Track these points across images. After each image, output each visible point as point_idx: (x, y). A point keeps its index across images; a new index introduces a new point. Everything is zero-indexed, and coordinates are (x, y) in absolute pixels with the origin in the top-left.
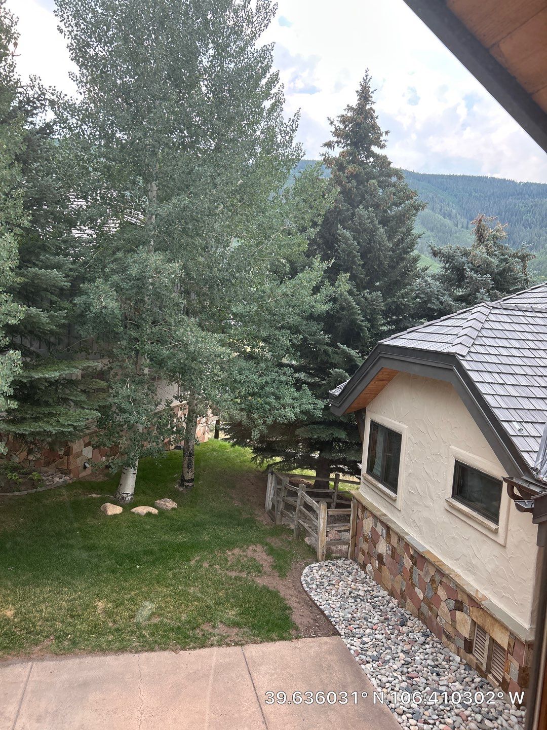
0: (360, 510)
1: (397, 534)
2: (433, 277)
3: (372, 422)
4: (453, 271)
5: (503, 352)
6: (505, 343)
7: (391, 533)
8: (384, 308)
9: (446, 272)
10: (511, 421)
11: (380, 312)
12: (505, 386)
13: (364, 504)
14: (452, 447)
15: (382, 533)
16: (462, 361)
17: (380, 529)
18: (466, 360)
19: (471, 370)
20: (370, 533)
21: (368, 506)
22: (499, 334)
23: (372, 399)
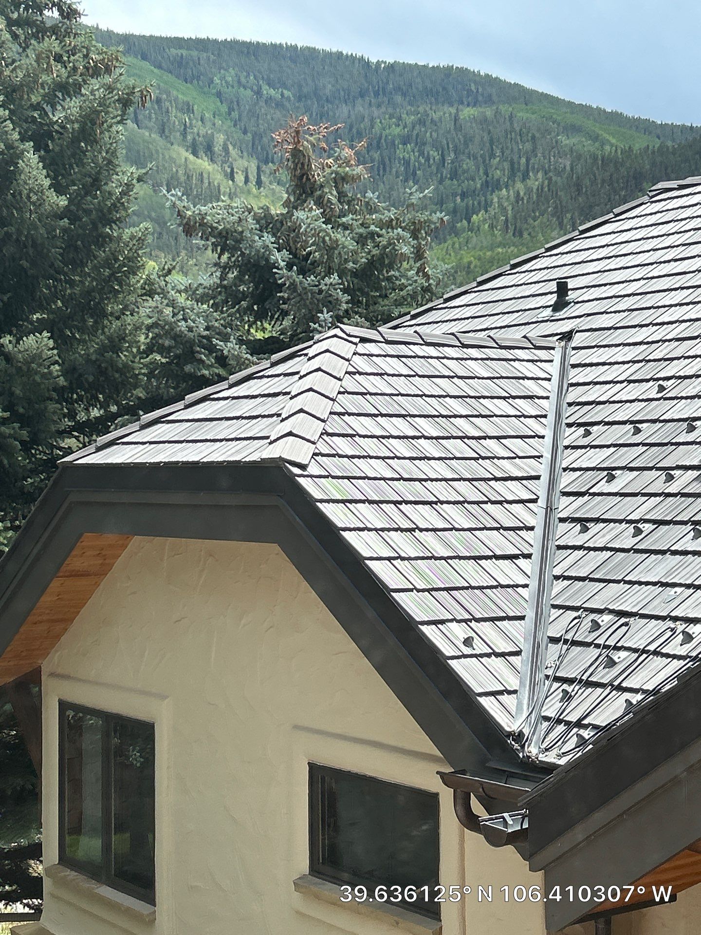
2: (191, 292)
3: (63, 706)
4: (242, 274)
5: (401, 448)
6: (402, 427)
8: (62, 381)
9: (222, 278)
10: (442, 622)
11: (54, 395)
12: (417, 533)
16: (301, 480)
18: (311, 476)
19: (328, 501)
22: (384, 405)
23: (58, 637)
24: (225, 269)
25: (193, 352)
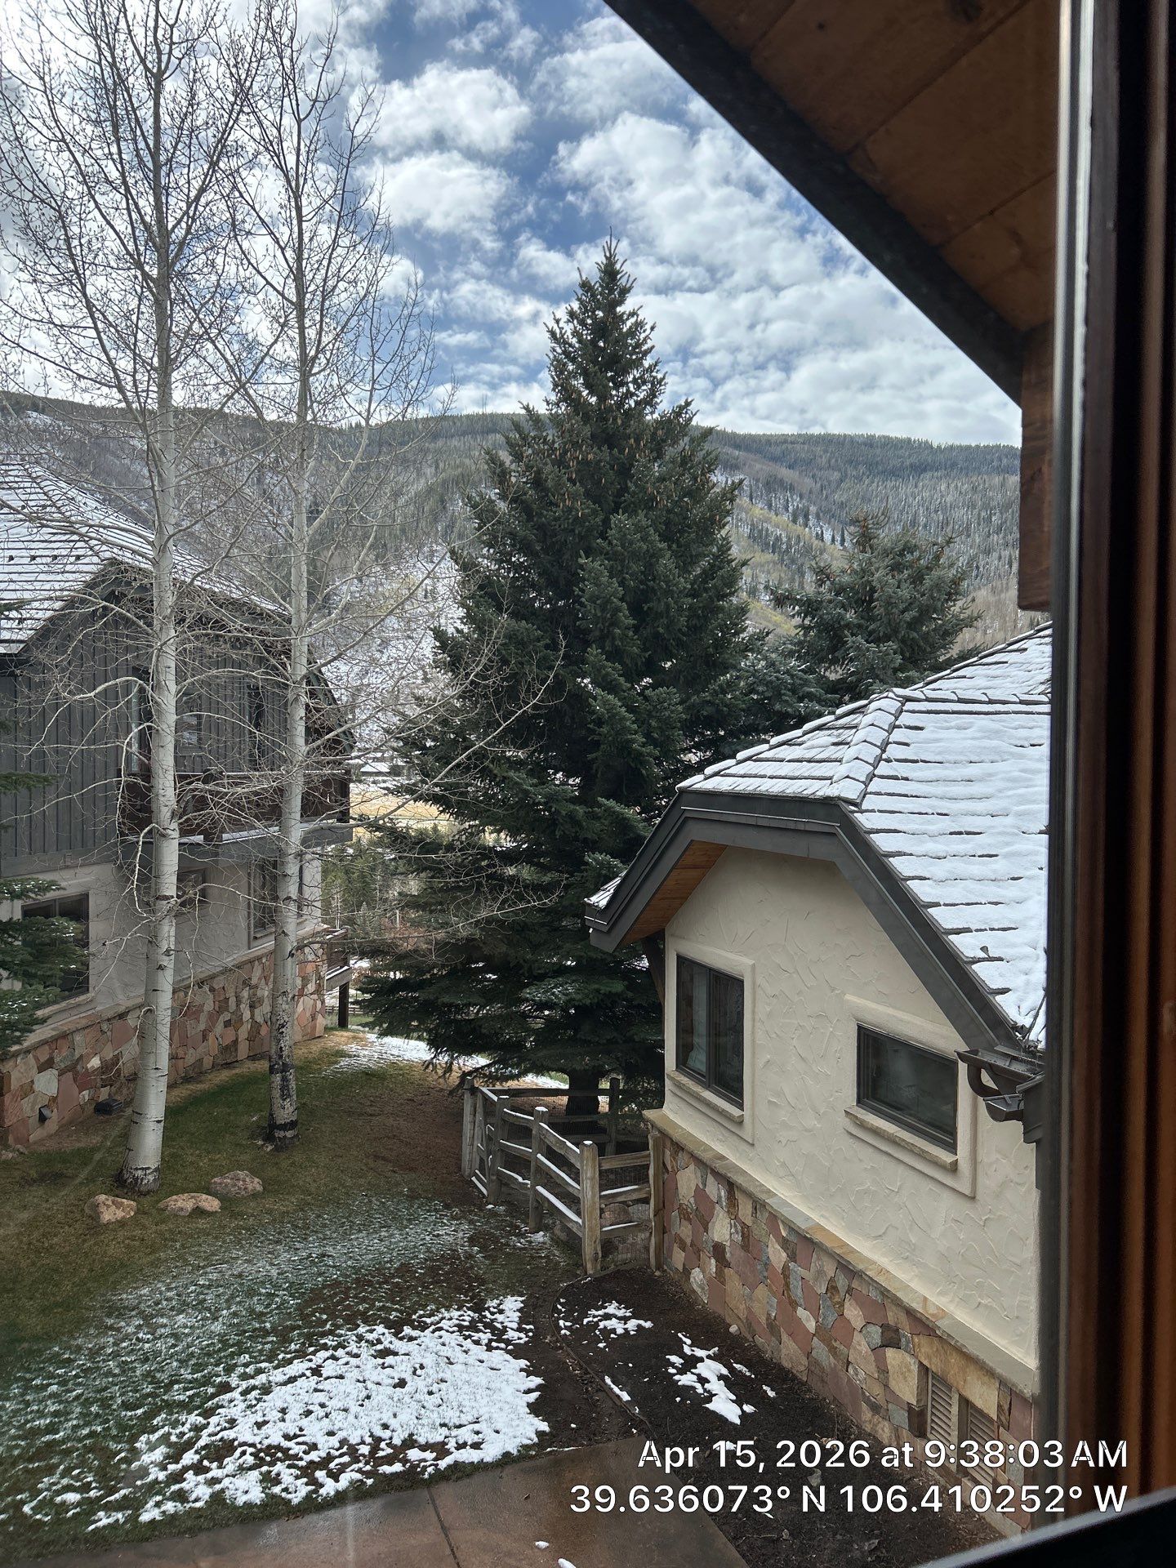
0: (668, 1153)
1: (749, 1195)
3: (679, 957)
4: (819, 631)
7: (738, 1195)
8: (685, 716)
9: (805, 635)
10: (965, 931)
11: (678, 725)
13: (676, 1136)
14: (848, 997)
15: (720, 1197)
16: (854, 815)
17: (715, 1190)
18: (862, 811)
19: (876, 831)
20: (692, 1201)
21: (684, 1142)
23: (677, 910)
24: (807, 629)
25: (780, 695)
